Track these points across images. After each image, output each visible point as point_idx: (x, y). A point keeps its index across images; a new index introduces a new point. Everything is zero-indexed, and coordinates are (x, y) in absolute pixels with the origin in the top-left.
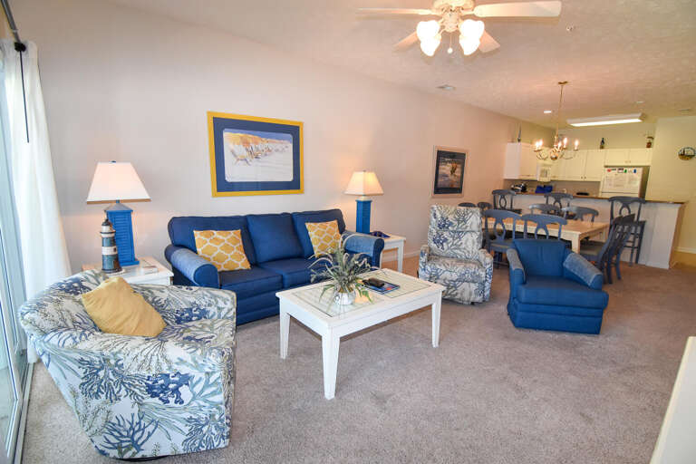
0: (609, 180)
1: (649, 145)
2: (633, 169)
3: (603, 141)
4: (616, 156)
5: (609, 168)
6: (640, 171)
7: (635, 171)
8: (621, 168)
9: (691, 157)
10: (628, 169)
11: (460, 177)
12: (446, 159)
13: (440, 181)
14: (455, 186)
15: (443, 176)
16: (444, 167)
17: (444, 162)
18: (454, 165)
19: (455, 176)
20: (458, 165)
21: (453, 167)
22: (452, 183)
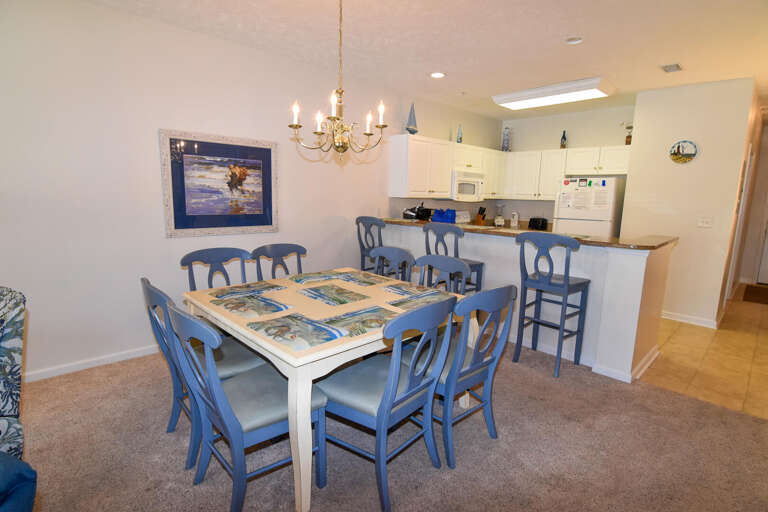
0: (566, 197)
1: (628, 141)
2: (600, 180)
3: (564, 138)
4: (580, 159)
5: (569, 179)
6: (611, 183)
7: (604, 184)
8: (583, 179)
9: (690, 156)
10: (594, 180)
11: (261, 195)
12: (208, 158)
13: (194, 201)
14: (245, 211)
15: (202, 191)
16: (203, 173)
17: (200, 163)
18: (237, 171)
19: (243, 192)
20: (249, 172)
21: (233, 175)
22: (237, 205)
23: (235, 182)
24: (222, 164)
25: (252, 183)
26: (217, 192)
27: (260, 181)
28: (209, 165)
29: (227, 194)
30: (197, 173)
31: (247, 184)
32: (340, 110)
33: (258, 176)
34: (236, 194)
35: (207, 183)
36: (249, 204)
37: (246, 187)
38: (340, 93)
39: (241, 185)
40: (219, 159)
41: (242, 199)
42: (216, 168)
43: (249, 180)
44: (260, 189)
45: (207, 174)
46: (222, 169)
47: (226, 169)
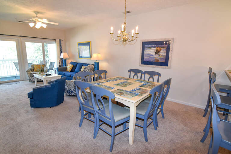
11: (165, 56)
12: (150, 46)
13: (146, 57)
14: (160, 61)
15: (148, 55)
16: (149, 50)
17: (148, 47)
18: (158, 49)
19: (159, 55)
20: (162, 49)
21: (157, 50)
22: (157, 59)
23: (157, 52)
24: (154, 47)
25: (163, 53)
26: (152, 55)
27: (165, 51)
28: (150, 48)
29: (155, 56)
30: (147, 50)
31: (161, 53)
32: (125, 29)
33: (165, 50)
34: (157, 55)
35: (149, 53)
36: (161, 59)
37: (160, 54)
38: (125, 24)
39: (159, 53)
40: (153, 46)
41: (159, 57)
42: (152, 48)
43: (162, 51)
44: (165, 54)
45: (150, 50)
46: (154, 48)
47: (155, 49)
